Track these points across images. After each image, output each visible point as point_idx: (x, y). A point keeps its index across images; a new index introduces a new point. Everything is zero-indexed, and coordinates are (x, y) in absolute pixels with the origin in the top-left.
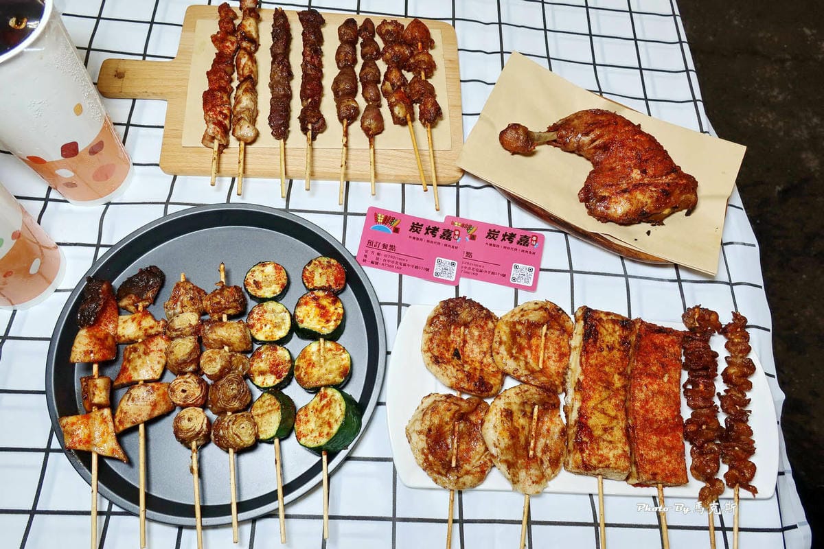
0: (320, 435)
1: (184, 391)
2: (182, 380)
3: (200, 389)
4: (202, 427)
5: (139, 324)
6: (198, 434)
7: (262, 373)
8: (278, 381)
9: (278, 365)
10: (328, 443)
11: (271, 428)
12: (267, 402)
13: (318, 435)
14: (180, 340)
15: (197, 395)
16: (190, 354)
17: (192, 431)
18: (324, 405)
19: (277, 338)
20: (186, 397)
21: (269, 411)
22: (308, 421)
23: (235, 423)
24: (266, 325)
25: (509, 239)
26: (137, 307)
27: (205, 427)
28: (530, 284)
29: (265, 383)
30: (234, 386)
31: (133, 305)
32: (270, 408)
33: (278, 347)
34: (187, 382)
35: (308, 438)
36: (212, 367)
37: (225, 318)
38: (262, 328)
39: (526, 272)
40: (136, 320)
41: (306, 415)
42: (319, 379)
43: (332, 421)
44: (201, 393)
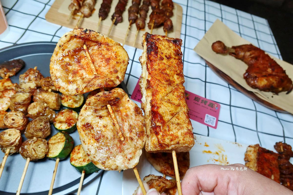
0: (84, 161)
1: (13, 120)
2: (15, 113)
3: (23, 121)
4: (15, 141)
5: (3, 83)
6: (12, 144)
7: (61, 122)
8: (68, 128)
9: (71, 119)
10: (87, 165)
11: (57, 151)
12: (59, 137)
13: (82, 160)
14: (21, 94)
15: (20, 123)
16: (24, 101)
17: (8, 141)
19: (74, 107)
20: (13, 123)
21: (59, 142)
22: (79, 153)
23: (36, 143)
24: (70, 100)
25: (205, 103)
26: (5, 75)
27: (17, 141)
28: (214, 125)
29: (61, 128)
30: (42, 124)
31: (4, 73)
32: (59, 140)
33: (73, 111)
34: (17, 115)
35: (77, 161)
36: (33, 110)
37: (50, 90)
38: (67, 100)
39: (212, 119)
40: (2, 82)
41: (79, 149)
44: (23, 123)
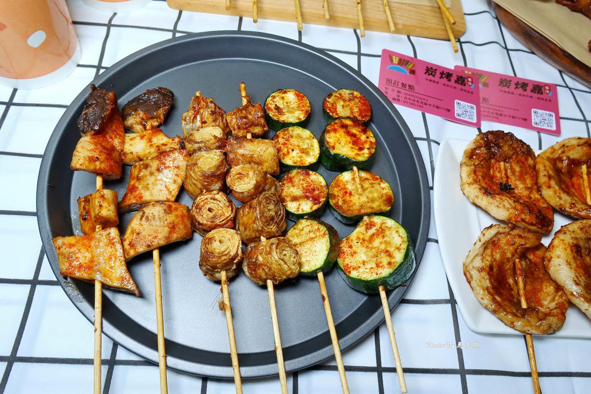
0: (378, 266)
1: (210, 210)
2: (209, 196)
3: (230, 208)
4: (237, 251)
5: (150, 141)
6: (233, 259)
7: (295, 199)
8: (315, 207)
9: (314, 190)
11: (316, 257)
12: (307, 229)
13: (374, 265)
14: (203, 153)
15: (227, 215)
16: (218, 167)
17: (226, 255)
18: (373, 234)
19: (307, 164)
20: (214, 217)
21: (312, 239)
22: (355, 253)
23: (279, 247)
24: (293, 150)
25: (522, 87)
26: (145, 127)
27: (240, 252)
28: (554, 128)
29: (300, 210)
30: (271, 207)
31: (141, 124)
32: (312, 235)
33: (311, 172)
34: (214, 199)
35: (361, 270)
36: (244, 185)
37: (249, 136)
38: (288, 153)
39: (547, 117)
40: (145, 138)
41: (351, 247)
42: (362, 207)
43: (391, 249)
44: (232, 212)
